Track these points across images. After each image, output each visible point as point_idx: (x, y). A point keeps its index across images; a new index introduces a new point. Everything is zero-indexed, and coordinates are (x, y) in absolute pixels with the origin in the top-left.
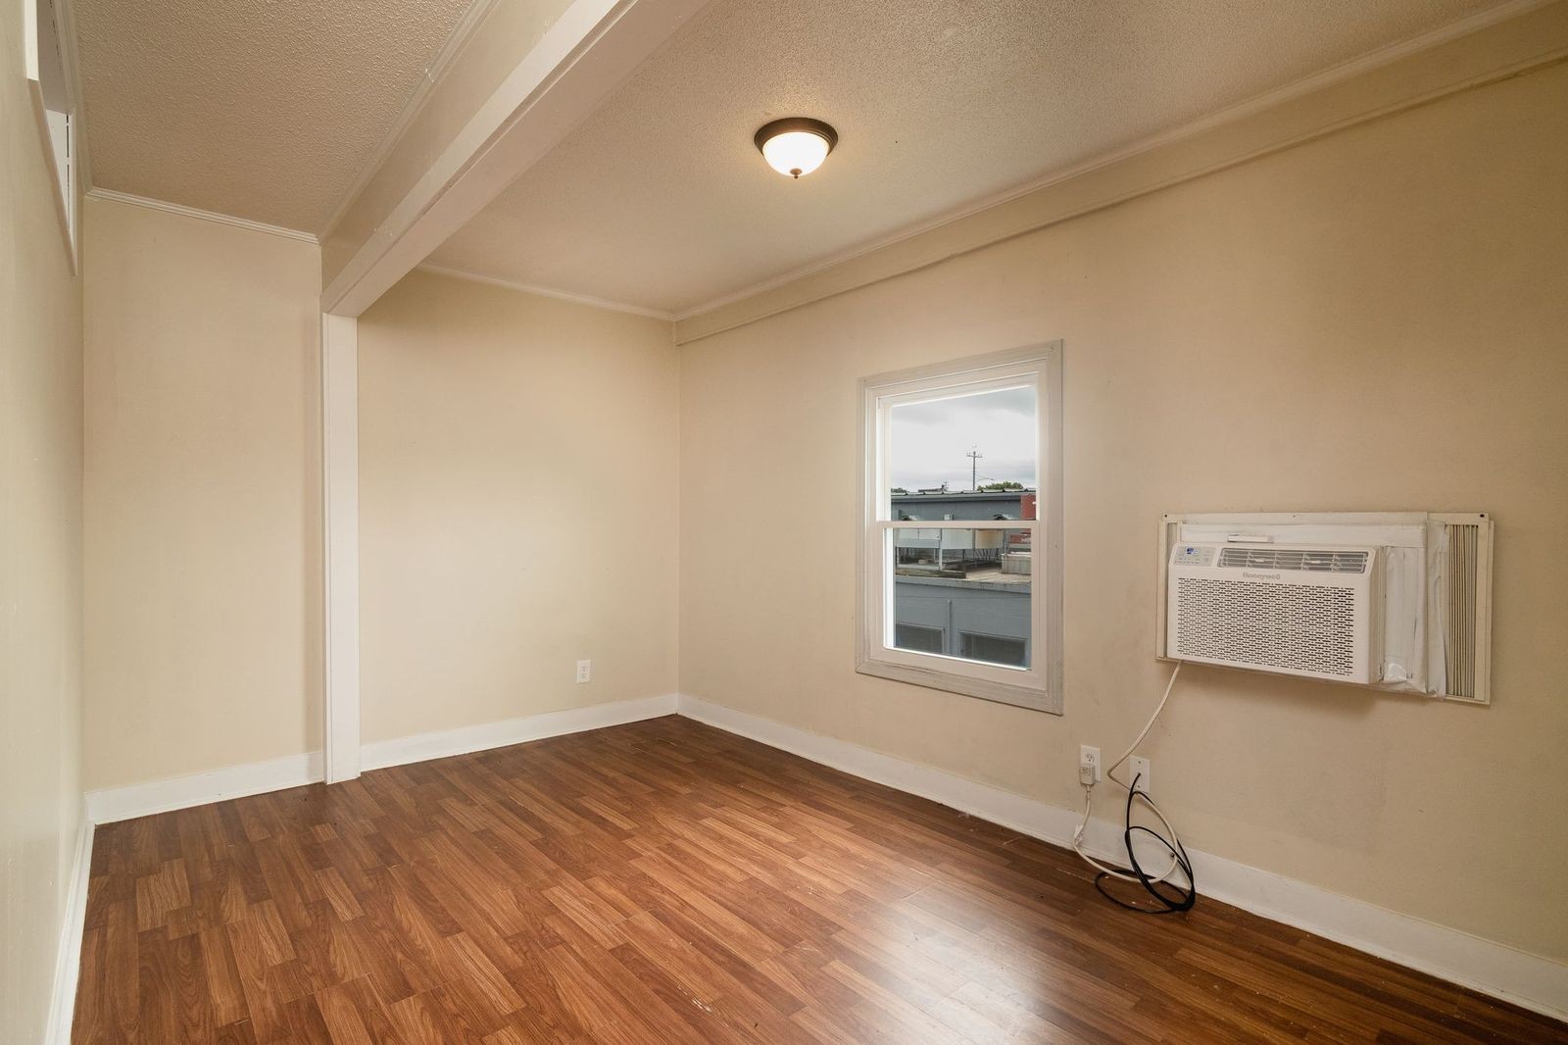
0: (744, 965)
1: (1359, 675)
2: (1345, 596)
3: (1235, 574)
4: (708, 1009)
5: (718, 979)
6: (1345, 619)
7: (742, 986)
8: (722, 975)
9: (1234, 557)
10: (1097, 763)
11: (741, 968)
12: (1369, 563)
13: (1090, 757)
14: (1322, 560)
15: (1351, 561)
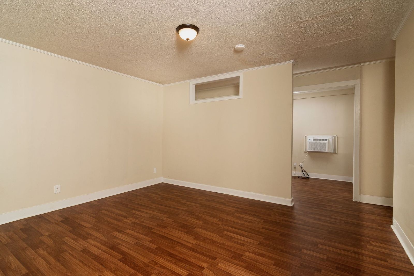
1: (327, 151)
2: (326, 143)
3: (315, 142)
6: (325, 146)
9: (314, 140)
10: (296, 165)
12: (328, 140)
13: (295, 164)
14: (323, 140)
15: (326, 140)
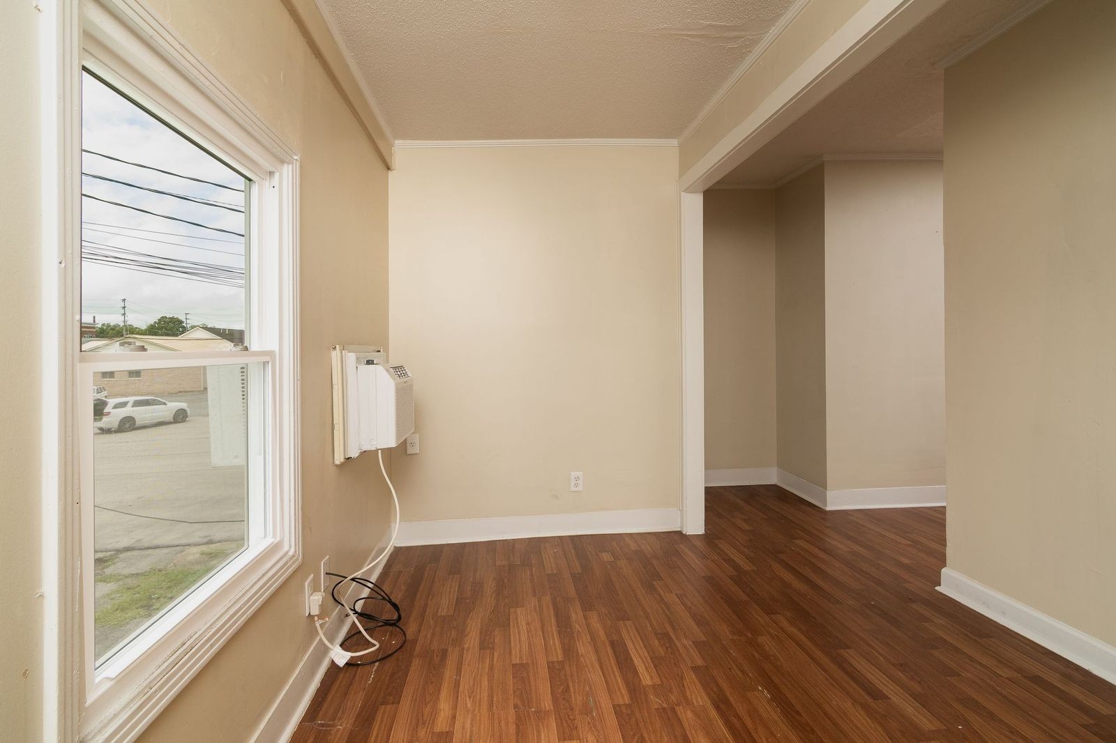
0: (718, 708)
4: (760, 688)
5: (744, 704)
7: (728, 694)
8: (741, 709)
11: (722, 706)
